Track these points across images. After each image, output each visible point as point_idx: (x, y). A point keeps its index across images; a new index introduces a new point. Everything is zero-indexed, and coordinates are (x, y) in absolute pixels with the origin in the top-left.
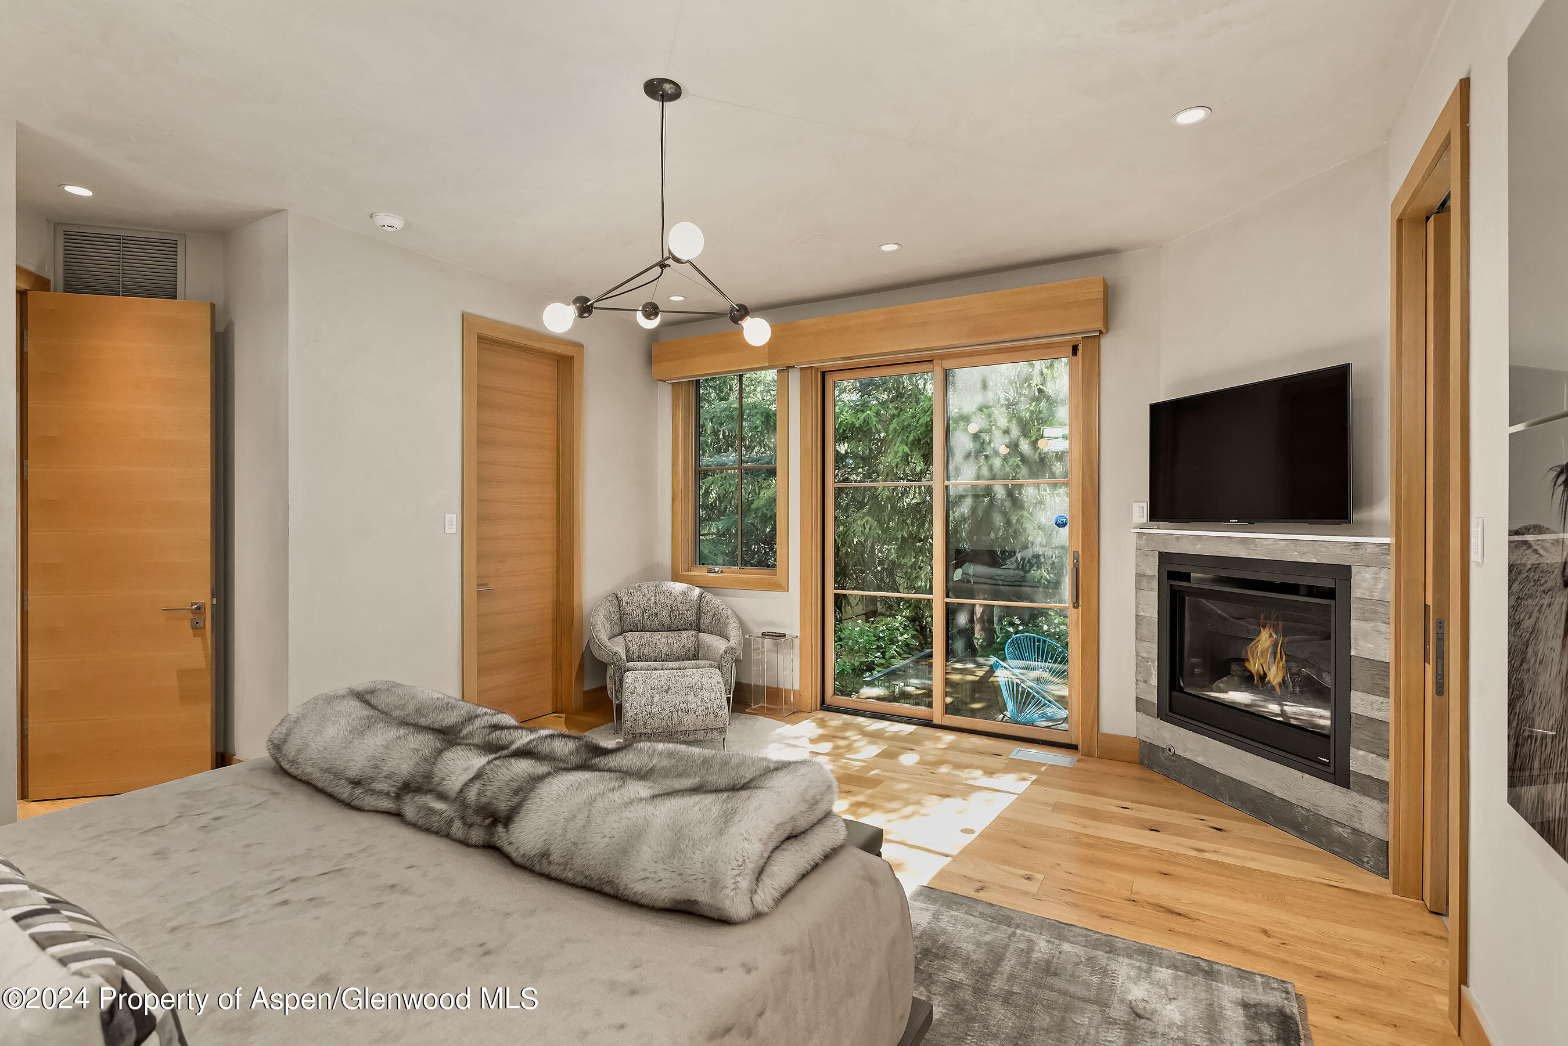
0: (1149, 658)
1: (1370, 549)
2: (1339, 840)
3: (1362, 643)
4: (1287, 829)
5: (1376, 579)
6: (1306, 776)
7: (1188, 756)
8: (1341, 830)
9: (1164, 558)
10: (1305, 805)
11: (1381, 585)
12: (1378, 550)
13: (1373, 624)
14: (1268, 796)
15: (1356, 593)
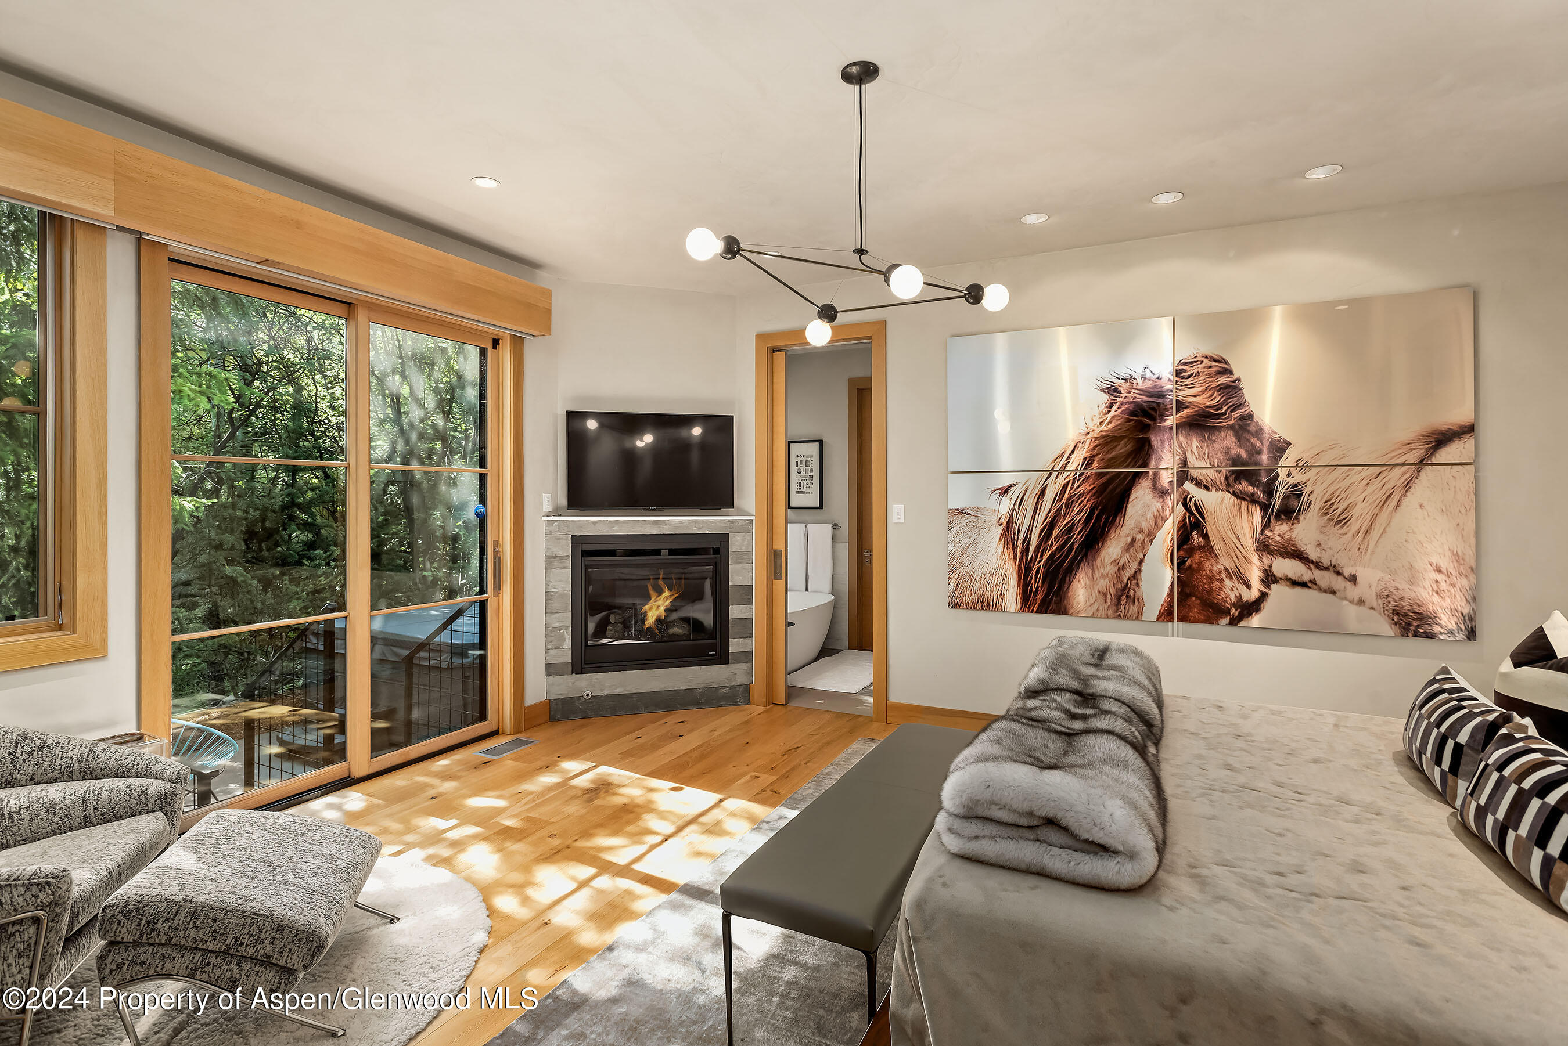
0: (563, 626)
1: (740, 523)
2: (725, 697)
3: (736, 577)
4: (689, 707)
5: (743, 540)
6: (703, 667)
7: (606, 693)
8: (724, 690)
9: (577, 540)
10: (702, 686)
11: (746, 543)
12: (744, 523)
13: (741, 565)
14: (676, 692)
15: (733, 548)
